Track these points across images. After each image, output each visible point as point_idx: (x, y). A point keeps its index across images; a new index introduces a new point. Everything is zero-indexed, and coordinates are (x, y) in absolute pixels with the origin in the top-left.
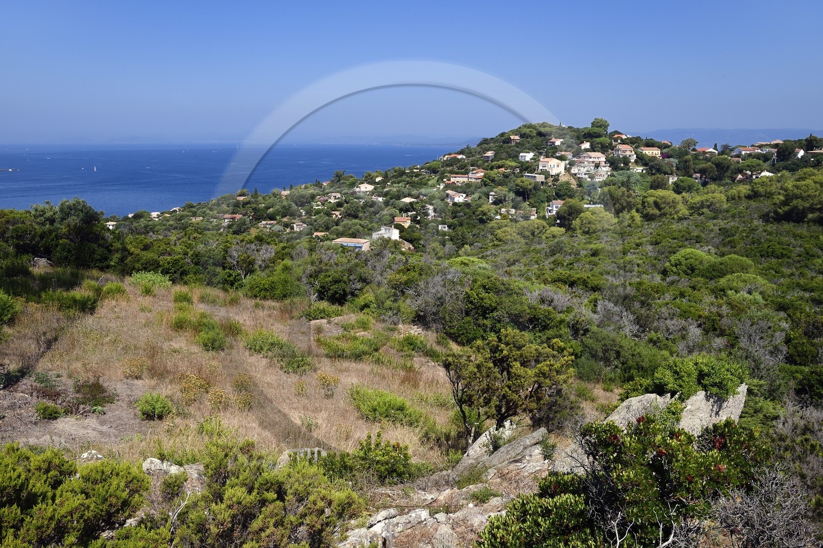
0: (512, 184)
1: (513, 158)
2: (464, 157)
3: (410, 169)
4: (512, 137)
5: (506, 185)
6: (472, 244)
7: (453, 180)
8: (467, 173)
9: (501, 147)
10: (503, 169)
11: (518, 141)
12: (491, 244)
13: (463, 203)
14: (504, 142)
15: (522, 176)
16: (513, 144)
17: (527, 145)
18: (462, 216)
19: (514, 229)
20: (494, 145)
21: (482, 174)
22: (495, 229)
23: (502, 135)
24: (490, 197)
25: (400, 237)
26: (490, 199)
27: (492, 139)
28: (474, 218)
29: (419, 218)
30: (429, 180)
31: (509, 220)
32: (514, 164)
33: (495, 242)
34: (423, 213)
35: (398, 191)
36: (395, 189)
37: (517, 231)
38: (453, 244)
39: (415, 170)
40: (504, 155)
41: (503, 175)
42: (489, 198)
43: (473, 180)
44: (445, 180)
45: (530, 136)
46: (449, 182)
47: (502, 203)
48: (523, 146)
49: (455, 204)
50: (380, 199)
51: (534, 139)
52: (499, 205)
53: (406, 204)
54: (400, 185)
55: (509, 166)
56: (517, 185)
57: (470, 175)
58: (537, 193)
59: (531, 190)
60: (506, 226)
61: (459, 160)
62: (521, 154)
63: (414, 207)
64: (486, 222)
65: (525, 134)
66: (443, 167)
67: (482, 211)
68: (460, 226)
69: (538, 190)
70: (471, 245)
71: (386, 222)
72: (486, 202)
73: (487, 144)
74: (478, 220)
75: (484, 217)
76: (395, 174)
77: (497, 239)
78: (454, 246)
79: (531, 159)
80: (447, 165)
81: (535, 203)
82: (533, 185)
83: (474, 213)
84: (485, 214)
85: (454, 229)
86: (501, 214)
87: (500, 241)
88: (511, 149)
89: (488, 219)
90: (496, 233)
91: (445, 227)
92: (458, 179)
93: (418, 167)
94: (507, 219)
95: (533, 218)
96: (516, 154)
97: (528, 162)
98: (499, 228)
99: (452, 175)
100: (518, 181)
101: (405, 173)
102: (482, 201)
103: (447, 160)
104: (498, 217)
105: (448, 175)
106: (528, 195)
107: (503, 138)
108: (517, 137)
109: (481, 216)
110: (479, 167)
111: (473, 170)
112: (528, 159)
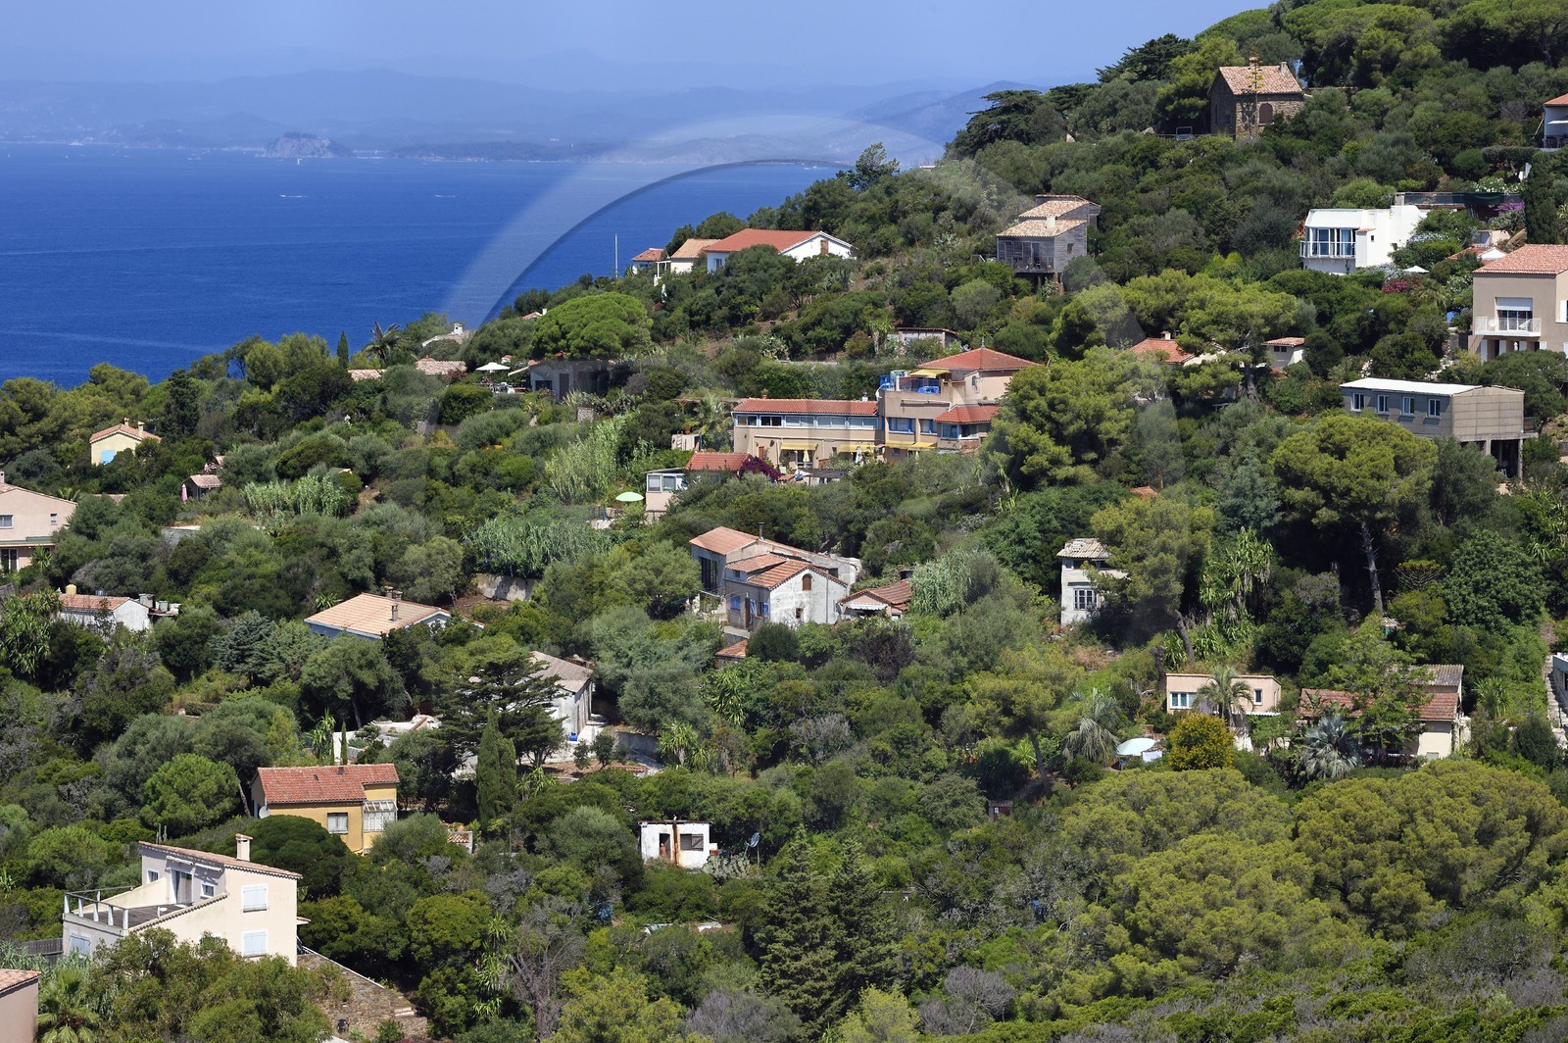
0: (1246, 472)
1: (1247, 250)
2: (840, 250)
3: (385, 352)
4: (1237, 78)
5: (1202, 475)
6: (927, 983)
7: (751, 440)
8: (870, 383)
9: (1149, 160)
10: (1167, 344)
11: (1290, 109)
12: (1086, 981)
13: (840, 633)
14: (1172, 121)
15: (1331, 401)
16: (1248, 133)
17: (1369, 143)
18: (832, 747)
19: (1283, 845)
20: (1089, 147)
21: (995, 388)
22: (1118, 845)
23: (1154, 59)
24: (1069, 575)
25: (308, 939)
26: (1068, 595)
27: (1069, 96)
28: (938, 755)
29: (467, 768)
30: (544, 445)
31: (1234, 776)
32: (1258, 301)
33: (1124, 962)
34: (504, 724)
35: (287, 543)
36: (258, 527)
37: (1301, 861)
38: (769, 987)
39: (430, 367)
40: (1175, 229)
41: (1173, 391)
42: (1054, 589)
43: (923, 442)
44: (684, 442)
45: (1389, 63)
46: (717, 460)
47: (1166, 623)
48: (1335, 145)
49: (774, 644)
50: (132, 614)
51: (1427, 87)
52: (1141, 641)
53: (358, 652)
54: (307, 485)
55: (1218, 321)
56: (1290, 477)
57: (896, 399)
58: (1462, 535)
59: (1407, 516)
60: (1209, 820)
61: (799, 279)
62: (1318, 219)
63: (430, 672)
64: (1043, 790)
65: (1344, 48)
66: (662, 335)
67: (1005, 704)
68: (816, 826)
69: (1475, 510)
70: (917, 985)
71: (186, 812)
72: (1030, 619)
73: (1025, 138)
74: (967, 769)
75: (1024, 751)
76: (255, 395)
77: (1137, 936)
78: (774, 1002)
79: (1400, 258)
80: (700, 322)
81: (1452, 619)
82: (1424, 474)
83: (933, 715)
84: (1025, 724)
85: (767, 851)
86: (1160, 725)
87: (1167, 948)
88: (1233, 173)
89: (1056, 765)
90: (1126, 880)
91: (690, 842)
92: (792, 435)
93: (458, 333)
94: (1214, 760)
95: (1434, 745)
96: (1274, 215)
97: (1373, 280)
98: (1153, 842)
99: (746, 404)
100: (1301, 439)
101: (346, 388)
102: (998, 611)
103: (695, 281)
104: (1140, 746)
105: (714, 399)
106: (1390, 557)
107: (1164, 88)
108: (1278, 79)
109: (994, 742)
110: (961, 327)
111: (921, 353)
112: (1374, 255)
